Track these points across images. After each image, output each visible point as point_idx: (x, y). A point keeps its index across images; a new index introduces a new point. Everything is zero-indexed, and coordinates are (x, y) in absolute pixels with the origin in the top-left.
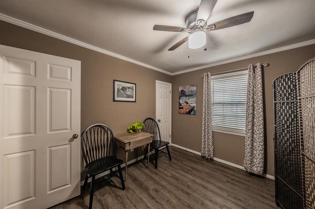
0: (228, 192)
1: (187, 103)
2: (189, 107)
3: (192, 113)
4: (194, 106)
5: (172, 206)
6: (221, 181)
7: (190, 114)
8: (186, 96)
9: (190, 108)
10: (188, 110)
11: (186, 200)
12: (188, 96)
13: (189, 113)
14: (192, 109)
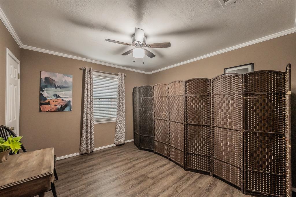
0: (126, 159)
1: (58, 97)
2: (62, 101)
3: (67, 109)
4: (70, 101)
5: (123, 192)
6: (116, 158)
7: (63, 111)
8: (56, 87)
9: (63, 104)
10: (59, 107)
11: (122, 181)
12: (60, 87)
13: (62, 109)
14: (67, 105)
